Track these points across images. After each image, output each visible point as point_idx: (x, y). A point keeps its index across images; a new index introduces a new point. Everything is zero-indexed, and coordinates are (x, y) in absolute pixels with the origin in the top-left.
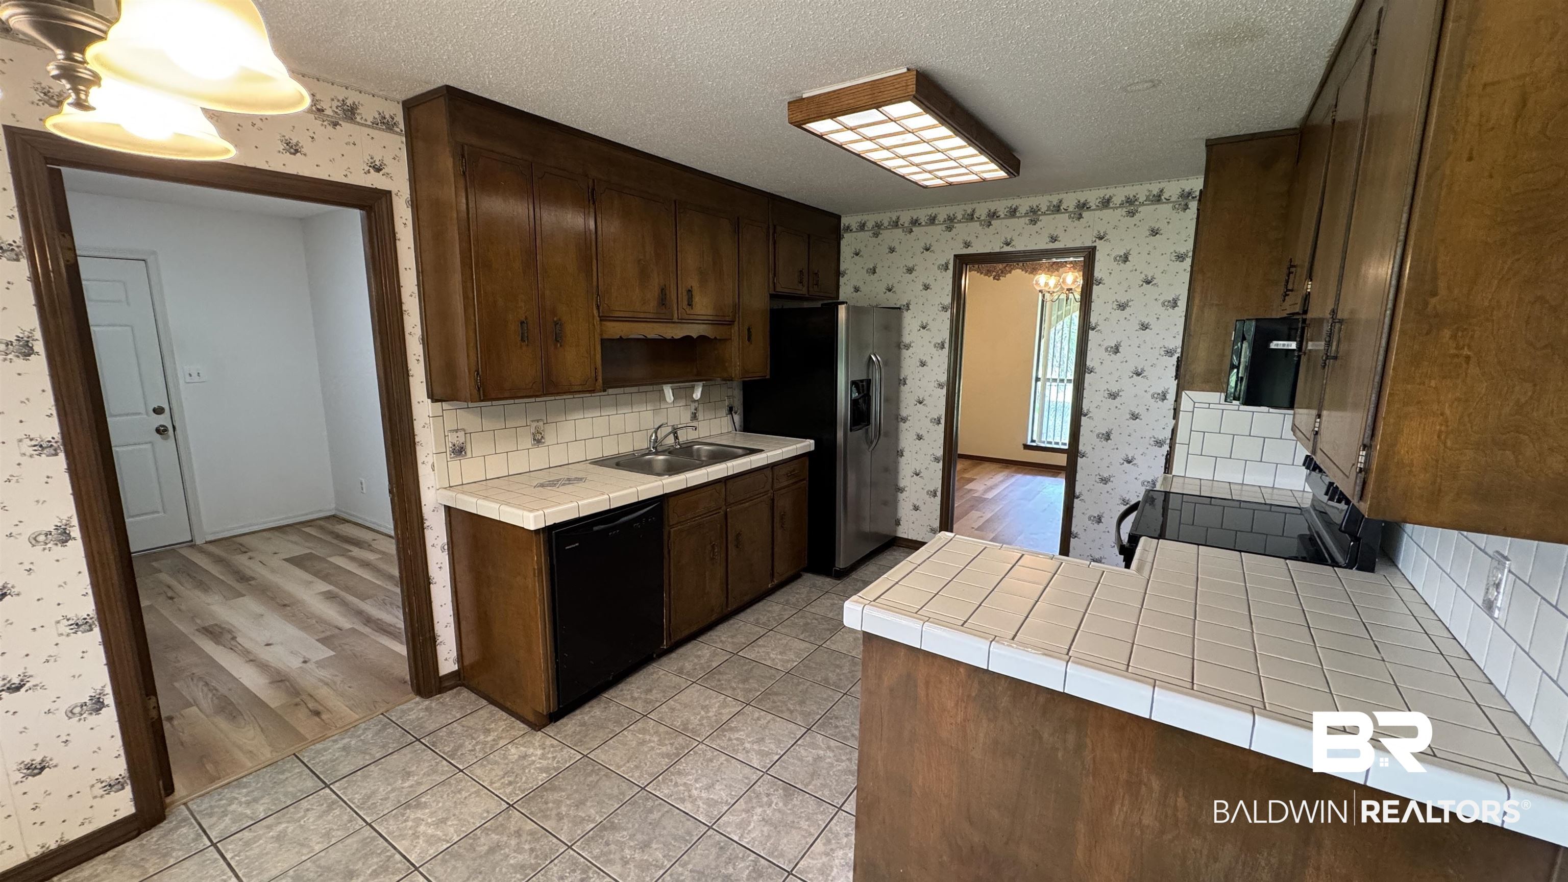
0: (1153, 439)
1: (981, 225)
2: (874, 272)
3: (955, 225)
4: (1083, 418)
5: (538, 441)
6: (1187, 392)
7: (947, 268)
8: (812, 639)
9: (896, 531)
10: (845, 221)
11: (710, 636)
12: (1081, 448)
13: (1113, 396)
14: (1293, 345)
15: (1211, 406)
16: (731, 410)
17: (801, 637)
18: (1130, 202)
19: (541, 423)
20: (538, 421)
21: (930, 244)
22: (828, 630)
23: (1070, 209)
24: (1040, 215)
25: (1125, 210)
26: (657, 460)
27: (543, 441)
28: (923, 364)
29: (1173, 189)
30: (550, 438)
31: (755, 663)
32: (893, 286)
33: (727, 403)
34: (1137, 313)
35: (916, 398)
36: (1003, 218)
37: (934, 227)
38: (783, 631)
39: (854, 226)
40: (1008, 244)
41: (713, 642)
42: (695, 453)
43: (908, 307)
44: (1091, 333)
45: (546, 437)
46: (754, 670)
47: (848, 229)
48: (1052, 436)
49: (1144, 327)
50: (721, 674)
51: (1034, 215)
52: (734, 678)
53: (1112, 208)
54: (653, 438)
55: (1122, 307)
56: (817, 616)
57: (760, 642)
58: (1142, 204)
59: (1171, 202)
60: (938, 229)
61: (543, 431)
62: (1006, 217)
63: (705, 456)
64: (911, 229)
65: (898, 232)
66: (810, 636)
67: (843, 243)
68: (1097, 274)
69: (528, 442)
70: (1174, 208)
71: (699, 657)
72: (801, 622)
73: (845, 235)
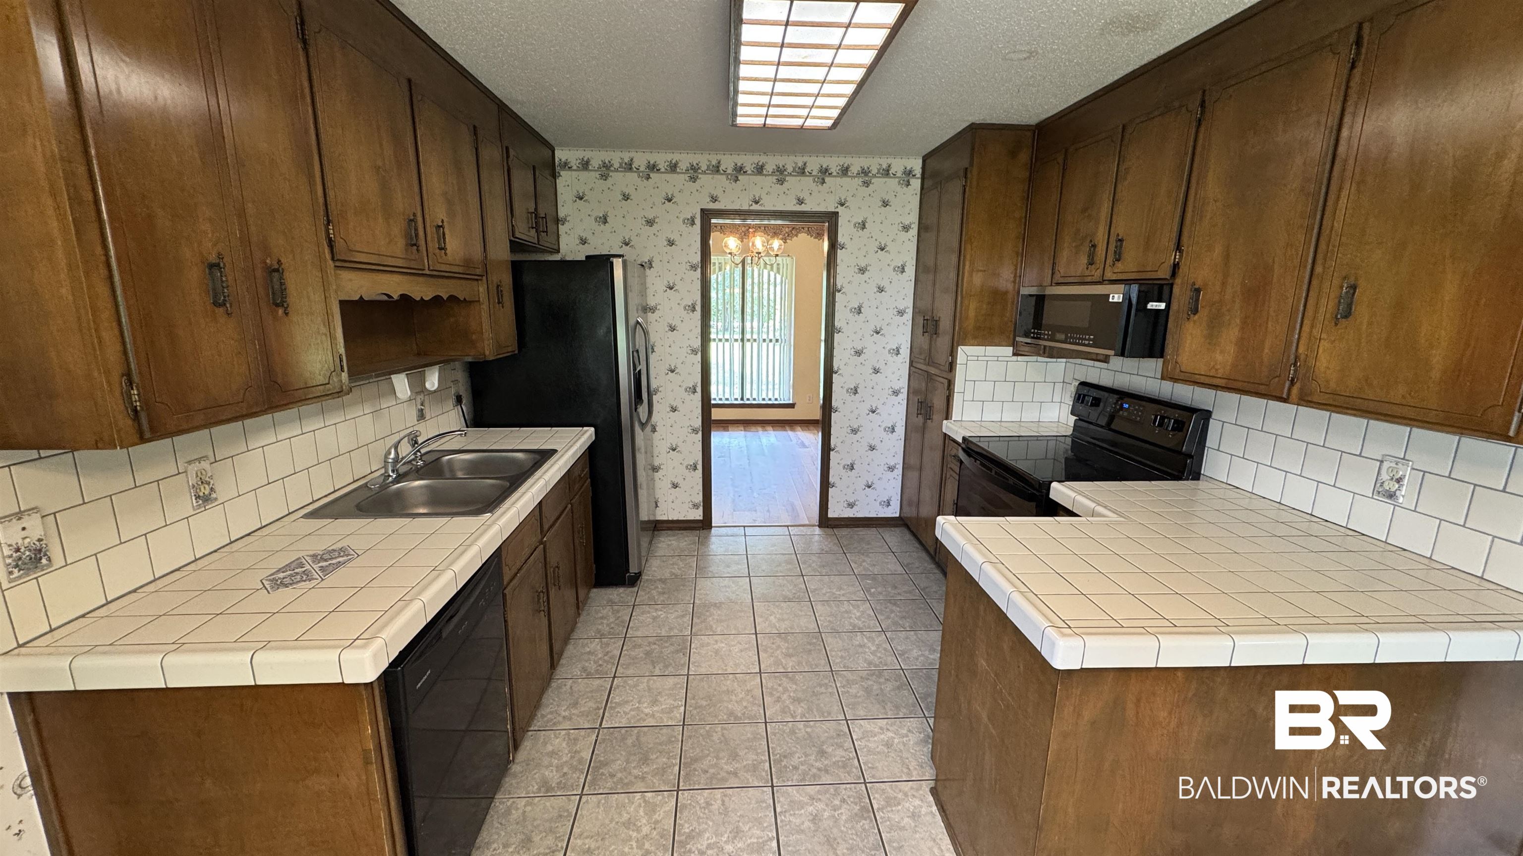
0: (891, 390)
1: (727, 179)
2: (605, 221)
3: (700, 176)
4: (834, 375)
5: (205, 499)
6: (962, 347)
7: (693, 223)
8: (671, 669)
9: (654, 515)
10: (561, 155)
11: (543, 716)
12: (834, 404)
13: (858, 353)
14: (1162, 306)
15: (1000, 359)
16: (459, 400)
17: (657, 672)
18: (865, 172)
19: (205, 465)
20: (199, 460)
21: (672, 195)
22: (677, 651)
23: (814, 173)
24: (786, 175)
25: (861, 180)
26: (413, 488)
27: (214, 495)
28: (672, 329)
29: (898, 165)
30: (224, 489)
31: (636, 731)
32: (630, 240)
33: (453, 391)
34: (874, 277)
35: (667, 366)
36: (750, 175)
37: (676, 175)
38: (630, 672)
39: (574, 163)
40: (757, 202)
41: (554, 724)
42: (446, 470)
43: (651, 264)
44: (838, 296)
45: (217, 488)
46: (643, 739)
47: (566, 165)
48: (722, 393)
49: (881, 290)
50: (607, 764)
51: (780, 174)
52: (628, 762)
53: (850, 176)
54: (392, 456)
55: (862, 271)
56: (650, 639)
57: (616, 698)
58: (874, 176)
59: (898, 177)
60: (680, 179)
61: (211, 477)
62: (753, 174)
63: (461, 470)
64: (649, 175)
65: (632, 177)
66: (666, 667)
67: (560, 182)
68: (840, 239)
69: (186, 504)
70: (899, 183)
71: (552, 754)
72: (639, 653)
73: (562, 173)
